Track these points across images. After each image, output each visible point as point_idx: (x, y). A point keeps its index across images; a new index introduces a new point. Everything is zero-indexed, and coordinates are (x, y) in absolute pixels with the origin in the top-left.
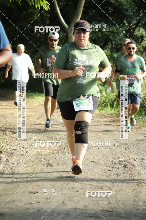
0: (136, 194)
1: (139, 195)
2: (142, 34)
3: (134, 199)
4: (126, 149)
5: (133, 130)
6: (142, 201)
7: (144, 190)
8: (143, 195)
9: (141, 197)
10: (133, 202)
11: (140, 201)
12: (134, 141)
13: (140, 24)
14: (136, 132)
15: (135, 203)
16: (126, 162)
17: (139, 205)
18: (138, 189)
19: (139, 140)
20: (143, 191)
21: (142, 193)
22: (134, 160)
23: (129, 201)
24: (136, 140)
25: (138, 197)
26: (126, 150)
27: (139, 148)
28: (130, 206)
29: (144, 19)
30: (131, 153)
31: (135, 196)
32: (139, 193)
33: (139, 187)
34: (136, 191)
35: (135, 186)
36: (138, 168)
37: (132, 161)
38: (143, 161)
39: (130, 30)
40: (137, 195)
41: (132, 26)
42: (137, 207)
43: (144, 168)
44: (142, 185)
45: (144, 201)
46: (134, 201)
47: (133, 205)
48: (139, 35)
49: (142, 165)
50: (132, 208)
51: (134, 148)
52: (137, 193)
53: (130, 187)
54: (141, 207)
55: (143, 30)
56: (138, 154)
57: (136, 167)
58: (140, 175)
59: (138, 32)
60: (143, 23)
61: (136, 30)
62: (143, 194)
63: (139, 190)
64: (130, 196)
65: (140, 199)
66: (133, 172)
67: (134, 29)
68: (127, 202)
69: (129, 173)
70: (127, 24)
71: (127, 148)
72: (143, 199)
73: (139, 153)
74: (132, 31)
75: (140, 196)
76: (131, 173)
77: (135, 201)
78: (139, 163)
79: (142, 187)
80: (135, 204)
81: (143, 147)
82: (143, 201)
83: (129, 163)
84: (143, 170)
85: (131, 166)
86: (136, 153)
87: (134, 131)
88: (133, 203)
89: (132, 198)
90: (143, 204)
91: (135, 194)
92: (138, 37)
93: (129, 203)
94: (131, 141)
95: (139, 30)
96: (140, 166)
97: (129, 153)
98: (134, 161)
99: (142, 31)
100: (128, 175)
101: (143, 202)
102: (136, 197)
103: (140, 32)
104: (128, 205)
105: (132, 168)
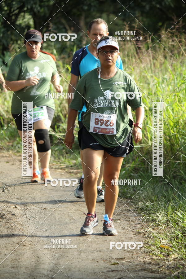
0: (16, 257)
1: (19, 259)
2: (29, 23)
3: (12, 265)
4: (3, 191)
5: (15, 162)
6: (23, 267)
7: (28, 251)
8: (26, 259)
9: (22, 262)
10: (11, 269)
11: (21, 267)
12: (15, 179)
13: (25, 9)
14: (19, 166)
15: (13, 270)
16: (4, 211)
17: (19, 273)
18: (19, 249)
19: (23, 178)
20: (26, 252)
21: (23, 255)
22: (15, 207)
23: (6, 267)
24: (19, 177)
25: (19, 261)
26: (3, 193)
27: (23, 190)
28: (7, 275)
29: (30, 2)
30: (11, 197)
31: (15, 259)
32: (21, 256)
33: (21, 247)
34: (15, 253)
35: (15, 245)
36: (20, 219)
37: (12, 209)
38: (28, 208)
39: (11, 16)
40: (17, 259)
41: (14, 11)
42: (17, 275)
43: (28, 219)
44: (24, 244)
45: (27, 266)
46: (12, 267)
47: (11, 273)
48: (23, 25)
49: (26, 214)
50: (8, 277)
51: (16, 190)
52: (18, 255)
53: (8, 247)
54: (22, 275)
55: (30, 17)
56: (20, 198)
57: (18, 217)
58: (23, 230)
59: (23, 20)
60: (29, 7)
61: (20, 16)
62: (25, 256)
63: (20, 251)
64: (7, 261)
65: (21, 265)
66: (13, 225)
67: (17, 15)
68: (3, 269)
69: (7, 226)
70: (6, 8)
71: (5, 190)
72: (25, 263)
73: (22, 197)
74: (13, 18)
75: (21, 260)
76: (10, 227)
77: (14, 267)
78: (21, 212)
79: (25, 247)
80: (13, 272)
81: (28, 188)
82: (25, 266)
83: (8, 211)
84: (27, 221)
85: (10, 216)
86: (18, 196)
87: (16, 164)
88: (11, 271)
89: (9, 263)
90: (25, 271)
91: (14, 257)
92: (23, 28)
93: (5, 271)
94: (12, 179)
95: (24, 17)
96: (24, 216)
97: (9, 197)
98: (15, 209)
99: (29, 19)
100: (6, 229)
101: (25, 269)
102: (15, 261)
103: (26, 20)
104: (3, 273)
105: (11, 219)
